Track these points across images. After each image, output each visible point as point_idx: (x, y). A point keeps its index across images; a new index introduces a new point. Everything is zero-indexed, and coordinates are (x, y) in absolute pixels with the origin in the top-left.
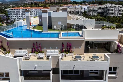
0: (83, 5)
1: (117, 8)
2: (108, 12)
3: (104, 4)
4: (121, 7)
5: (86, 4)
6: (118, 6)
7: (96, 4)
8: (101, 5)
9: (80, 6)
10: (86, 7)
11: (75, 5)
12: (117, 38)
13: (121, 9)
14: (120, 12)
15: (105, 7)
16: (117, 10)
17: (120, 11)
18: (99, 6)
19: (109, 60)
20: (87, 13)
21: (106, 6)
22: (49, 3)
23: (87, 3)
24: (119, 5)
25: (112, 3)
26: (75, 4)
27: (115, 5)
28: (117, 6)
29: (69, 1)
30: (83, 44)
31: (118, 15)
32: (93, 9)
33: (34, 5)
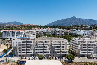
0: (44, 29)
1: (61, 31)
14: (62, 33)
21: (56, 30)
22: (24, 27)
23: (48, 27)
29: (37, 25)
31: (61, 35)
32: (49, 31)
33: (14, 28)
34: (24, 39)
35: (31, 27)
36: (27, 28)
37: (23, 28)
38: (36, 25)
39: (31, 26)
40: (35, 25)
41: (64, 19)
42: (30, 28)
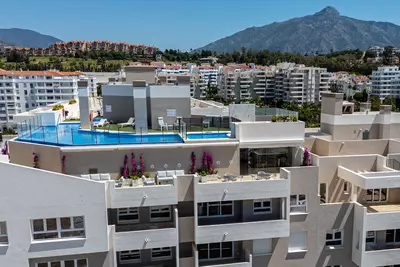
0: (203, 65)
1: (314, 78)
2: (288, 90)
3: (271, 63)
4: (326, 73)
5: (211, 61)
6: (317, 71)
7: (247, 62)
8: (263, 67)
9: (193, 66)
10: (216, 71)
11: (174, 64)
12: (302, 139)
13: (326, 80)
14: (321, 90)
15: (277, 75)
16: (314, 82)
17: (321, 85)
18: (256, 69)
19: (289, 177)
20: (219, 94)
21: (281, 70)
22: (71, 56)
23: (215, 59)
24: (319, 69)
25: (297, 62)
26: (173, 60)
27: (307, 68)
28: (312, 70)
29: (150, 49)
30: (237, 155)
31: (316, 99)
32: (239, 79)
33: (9, 61)
34: (132, 167)
35: (116, 57)
36: (94, 63)
37: (65, 64)
38: (147, 45)
39: (116, 49)
40: (140, 48)
41: (280, 21)
42: (108, 62)
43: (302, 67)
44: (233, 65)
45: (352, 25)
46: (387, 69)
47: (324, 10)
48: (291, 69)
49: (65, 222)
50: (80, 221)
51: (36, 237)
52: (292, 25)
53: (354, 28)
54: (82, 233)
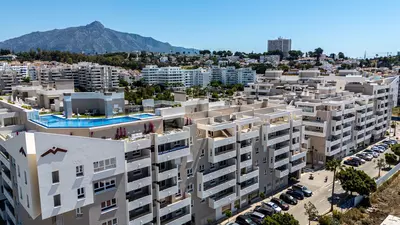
1: (107, 73)
2: (90, 80)
4: (115, 69)
6: (109, 68)
7: (49, 60)
8: (68, 65)
13: (116, 74)
14: (113, 80)
16: (108, 75)
17: (113, 77)
21: (82, 67)
24: (110, 66)
27: (102, 66)
28: (106, 67)
32: (51, 73)
34: (120, 134)
43: (97, 65)
44: (39, 62)
45: (114, 35)
46: (151, 67)
47: (93, 24)
48: (90, 66)
49: (107, 161)
50: (113, 160)
51: (95, 171)
52: (70, 32)
53: (116, 37)
54: (115, 166)
